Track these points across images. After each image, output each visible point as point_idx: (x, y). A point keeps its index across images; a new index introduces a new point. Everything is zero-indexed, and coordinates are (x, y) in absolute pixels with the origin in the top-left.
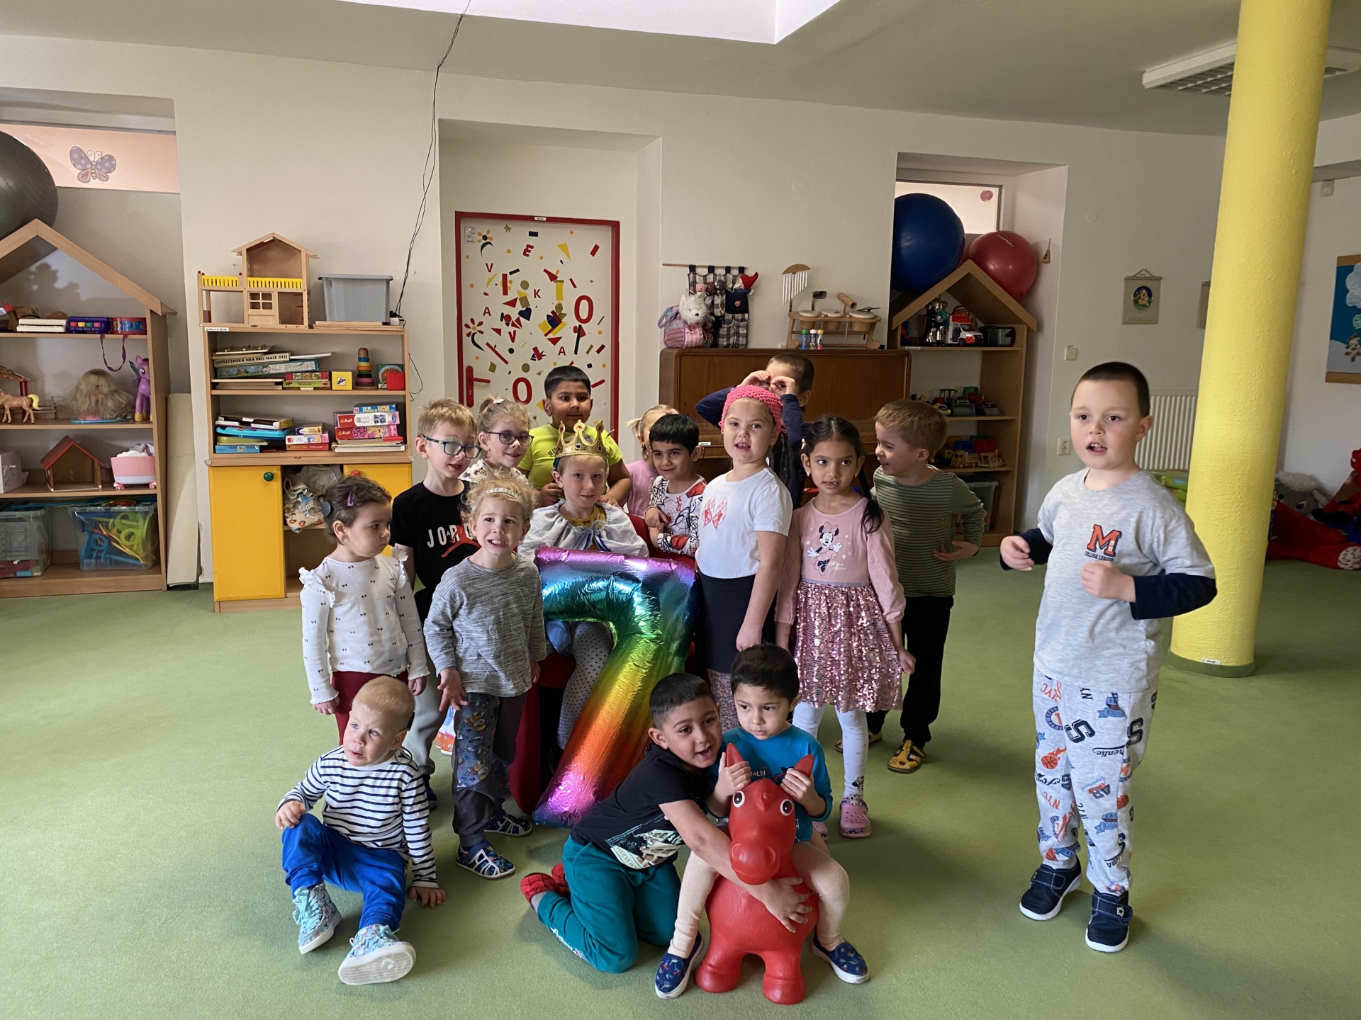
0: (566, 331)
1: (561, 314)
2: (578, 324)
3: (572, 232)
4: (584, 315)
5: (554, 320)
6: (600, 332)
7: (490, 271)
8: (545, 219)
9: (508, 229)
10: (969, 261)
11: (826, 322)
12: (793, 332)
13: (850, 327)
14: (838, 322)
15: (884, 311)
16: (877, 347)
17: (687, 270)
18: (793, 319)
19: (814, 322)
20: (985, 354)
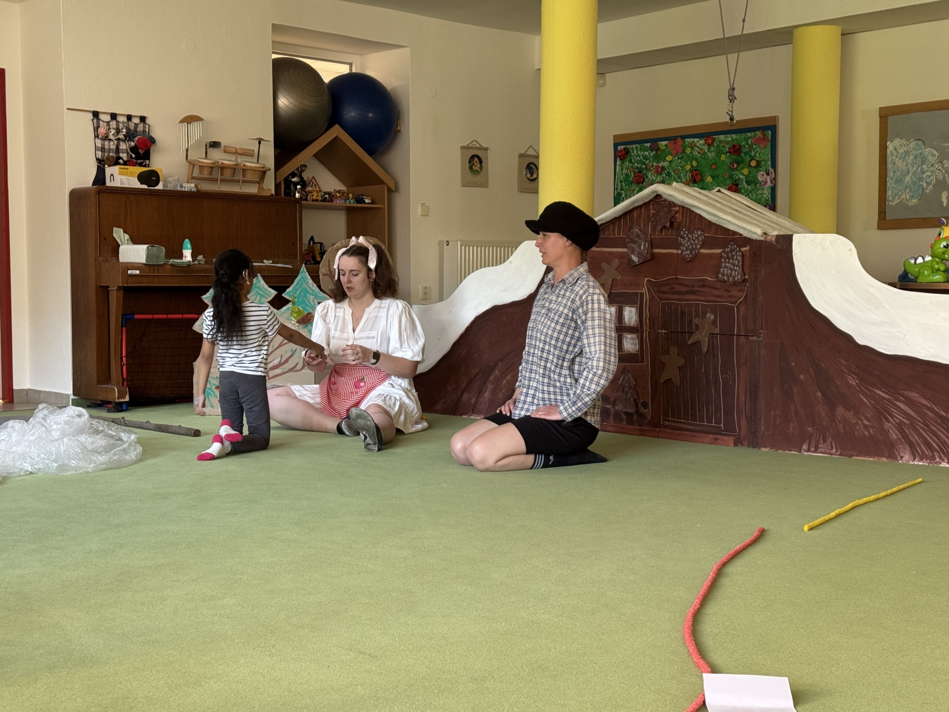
10: (337, 125)
11: (223, 168)
12: (193, 178)
13: (244, 176)
14: (234, 169)
15: (270, 163)
16: (268, 195)
17: (91, 116)
18: (192, 164)
19: (212, 168)
20: (349, 210)
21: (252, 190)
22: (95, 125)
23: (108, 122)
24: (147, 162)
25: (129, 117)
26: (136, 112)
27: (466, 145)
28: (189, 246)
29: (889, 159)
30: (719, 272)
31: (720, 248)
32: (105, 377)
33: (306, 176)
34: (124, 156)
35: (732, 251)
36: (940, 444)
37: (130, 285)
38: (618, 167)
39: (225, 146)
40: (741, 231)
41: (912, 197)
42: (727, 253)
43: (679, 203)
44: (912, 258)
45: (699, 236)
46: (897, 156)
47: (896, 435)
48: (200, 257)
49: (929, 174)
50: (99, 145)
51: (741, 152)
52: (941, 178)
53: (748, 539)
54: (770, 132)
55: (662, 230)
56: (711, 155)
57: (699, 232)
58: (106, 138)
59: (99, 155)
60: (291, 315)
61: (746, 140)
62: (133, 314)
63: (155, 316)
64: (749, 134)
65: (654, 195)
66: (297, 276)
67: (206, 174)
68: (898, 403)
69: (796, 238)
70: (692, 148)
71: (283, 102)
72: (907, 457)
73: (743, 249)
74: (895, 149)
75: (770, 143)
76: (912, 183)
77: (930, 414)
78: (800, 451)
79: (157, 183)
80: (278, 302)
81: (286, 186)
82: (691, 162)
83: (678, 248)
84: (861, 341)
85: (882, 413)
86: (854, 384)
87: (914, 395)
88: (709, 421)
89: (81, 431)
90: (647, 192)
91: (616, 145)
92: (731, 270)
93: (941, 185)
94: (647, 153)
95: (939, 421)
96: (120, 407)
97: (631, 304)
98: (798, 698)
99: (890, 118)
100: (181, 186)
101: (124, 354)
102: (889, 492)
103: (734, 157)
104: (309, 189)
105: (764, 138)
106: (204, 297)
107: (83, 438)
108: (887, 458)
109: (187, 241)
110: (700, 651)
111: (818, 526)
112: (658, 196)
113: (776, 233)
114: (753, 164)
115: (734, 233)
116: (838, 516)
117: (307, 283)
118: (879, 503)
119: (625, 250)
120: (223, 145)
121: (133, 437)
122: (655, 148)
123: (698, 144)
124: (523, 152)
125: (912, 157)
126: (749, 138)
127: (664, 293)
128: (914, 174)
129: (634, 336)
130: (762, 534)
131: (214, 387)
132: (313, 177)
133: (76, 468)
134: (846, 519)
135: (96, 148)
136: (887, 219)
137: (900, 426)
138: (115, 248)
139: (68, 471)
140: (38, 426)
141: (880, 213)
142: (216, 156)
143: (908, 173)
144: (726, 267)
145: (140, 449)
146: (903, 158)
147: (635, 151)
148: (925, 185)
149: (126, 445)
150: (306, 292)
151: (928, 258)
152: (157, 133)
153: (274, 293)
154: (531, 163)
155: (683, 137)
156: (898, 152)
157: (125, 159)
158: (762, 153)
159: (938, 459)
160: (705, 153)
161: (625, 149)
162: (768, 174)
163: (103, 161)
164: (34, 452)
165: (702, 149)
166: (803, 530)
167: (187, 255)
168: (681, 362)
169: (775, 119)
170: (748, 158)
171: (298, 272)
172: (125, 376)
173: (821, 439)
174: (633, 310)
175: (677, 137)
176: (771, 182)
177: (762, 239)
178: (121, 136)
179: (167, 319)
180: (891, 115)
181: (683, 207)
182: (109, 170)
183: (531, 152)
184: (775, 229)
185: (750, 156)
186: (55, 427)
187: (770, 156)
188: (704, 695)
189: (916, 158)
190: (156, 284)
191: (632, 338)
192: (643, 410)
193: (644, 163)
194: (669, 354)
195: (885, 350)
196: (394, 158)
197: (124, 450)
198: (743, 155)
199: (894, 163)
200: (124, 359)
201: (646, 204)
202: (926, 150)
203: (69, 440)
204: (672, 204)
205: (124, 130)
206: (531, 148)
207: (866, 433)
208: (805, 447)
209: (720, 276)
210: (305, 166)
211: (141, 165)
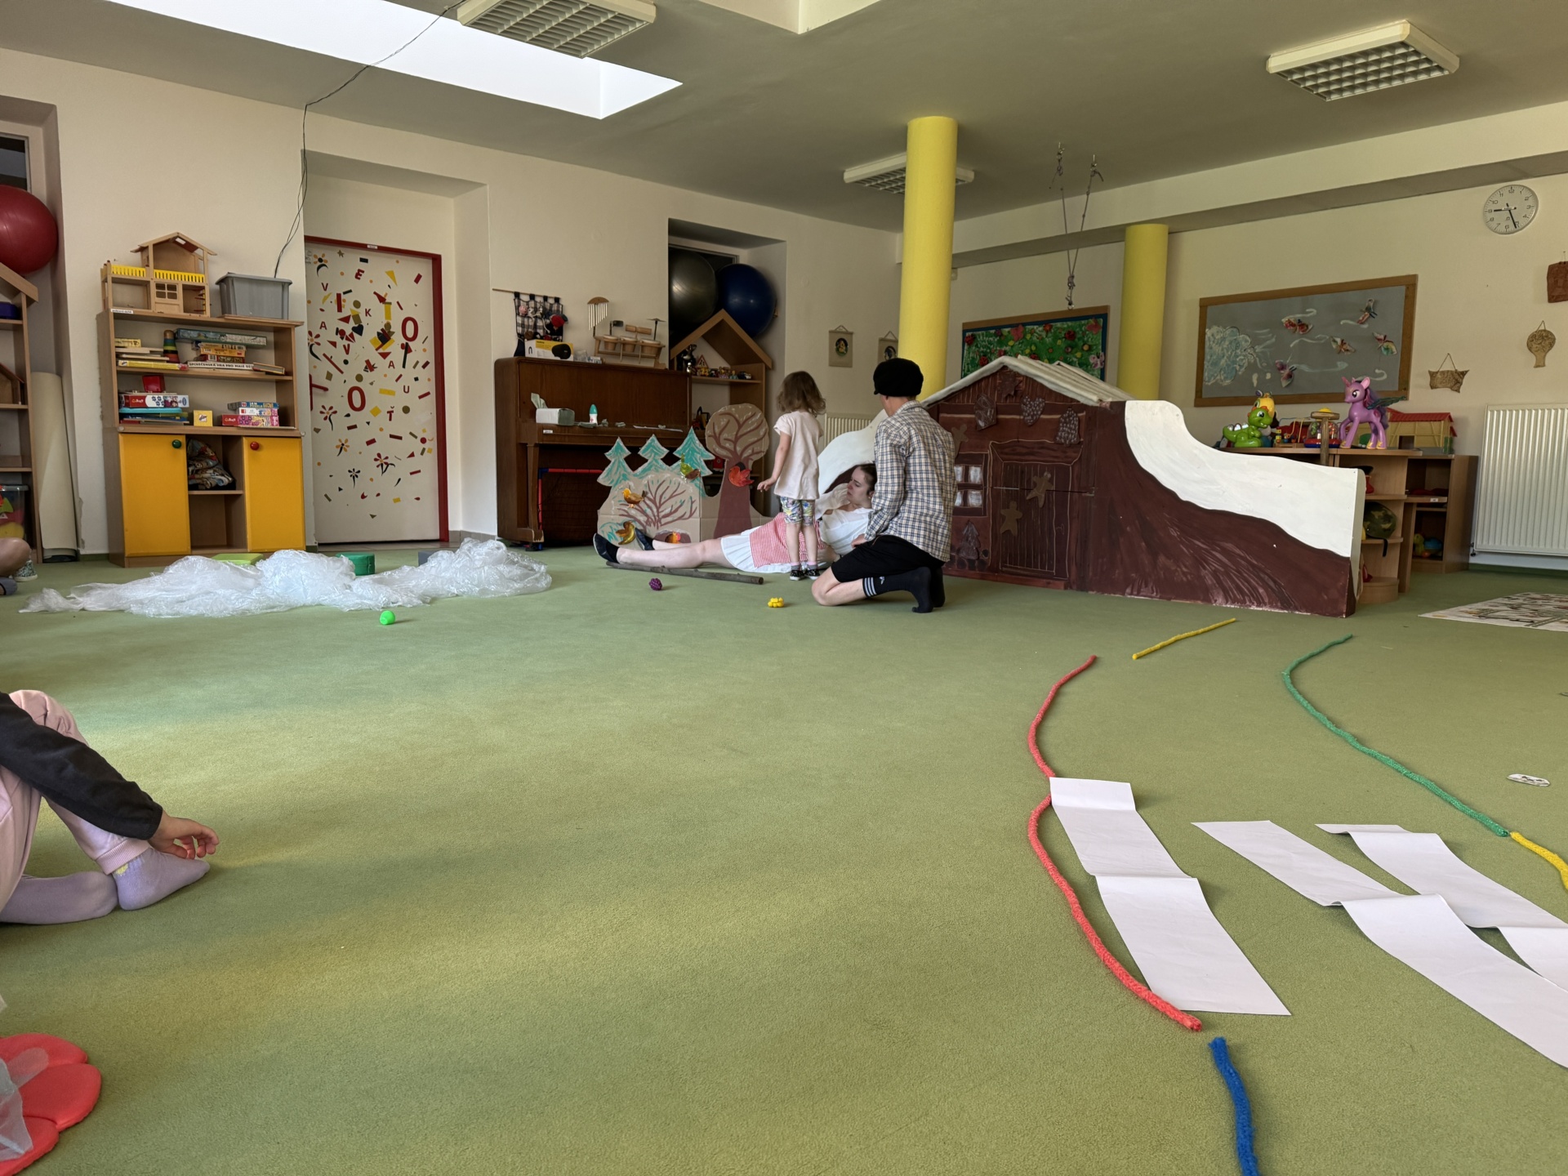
0: (395, 346)
1: (390, 332)
2: (404, 341)
3: (398, 262)
4: (410, 333)
5: (384, 336)
6: (425, 350)
7: (325, 290)
8: (376, 248)
9: (341, 254)
10: (723, 310)
11: (624, 344)
12: (599, 352)
13: (642, 351)
14: (634, 345)
15: (665, 342)
16: (663, 368)
17: (513, 296)
18: (598, 340)
19: (615, 344)
20: (732, 385)
21: (650, 364)
22: (517, 304)
23: (527, 303)
24: (561, 338)
25: (546, 298)
26: (551, 294)
27: (834, 329)
28: (595, 411)
29: (1207, 344)
30: (1056, 435)
31: (1059, 414)
32: (524, 521)
33: (696, 354)
34: (541, 331)
35: (1069, 416)
36: (1250, 589)
37: (545, 443)
38: (965, 352)
39: (627, 326)
40: (1079, 398)
41: (1226, 378)
42: (1065, 419)
43: (1023, 373)
44: (1230, 425)
45: (1040, 403)
46: (1214, 342)
47: (1212, 581)
48: (605, 421)
49: (1242, 357)
50: (520, 322)
51: (1075, 338)
52: (1252, 361)
53: (1083, 665)
54: (1102, 320)
55: (1006, 398)
56: (1048, 340)
57: (1041, 400)
58: (525, 315)
59: (520, 329)
60: (681, 470)
61: (1081, 326)
62: (548, 468)
63: (566, 470)
64: (1083, 322)
65: (1002, 366)
66: (686, 437)
67: (610, 349)
68: (1214, 553)
69: (1130, 405)
70: (1032, 334)
71: (677, 288)
72: (1220, 600)
73: (1080, 415)
74: (1213, 335)
75: (1101, 330)
76: (1227, 365)
77: (1243, 562)
78: (1123, 594)
79: (568, 356)
80: (670, 460)
81: (678, 362)
82: (1031, 346)
83: (1020, 413)
84: (1183, 497)
85: (1200, 561)
86: (1176, 535)
87: (1229, 546)
88: (1043, 567)
89: (499, 562)
90: (995, 363)
91: (964, 332)
92: (1069, 433)
93: (1252, 368)
94: (991, 339)
95: (1251, 569)
96: (536, 547)
97: (976, 464)
98: (1140, 802)
99: (1209, 308)
100: (589, 359)
101: (540, 502)
102: (1207, 628)
103: (1069, 342)
104: (698, 366)
105: (1097, 325)
106: (607, 454)
107: (501, 568)
108: (1202, 601)
109: (593, 406)
110: (1044, 758)
111: (1145, 655)
112: (1004, 367)
113: (1110, 400)
114: (1086, 348)
115: (1072, 400)
116: (1163, 647)
117: (694, 443)
118: (1198, 638)
119: (973, 416)
120: (625, 323)
121: (543, 568)
122: (999, 334)
123: (1037, 331)
124: (883, 336)
125: (1227, 343)
126: (1083, 325)
127: (1006, 454)
128: (1229, 358)
129: (978, 492)
130: (1094, 662)
131: (614, 532)
132: (702, 356)
133: (495, 592)
134: (1170, 650)
135: (517, 324)
136: (1204, 396)
137: (1215, 573)
138: (533, 411)
139: (488, 594)
140: (463, 555)
141: (1197, 392)
142: (620, 333)
143: (1223, 357)
144: (1063, 431)
145: (549, 579)
146: (1220, 343)
147: (981, 337)
148: (1238, 368)
149: (538, 575)
150: (693, 450)
151: (1245, 426)
152: (569, 312)
153: (666, 451)
154: (889, 347)
155: (1024, 325)
156: (1215, 338)
157: (542, 334)
158: (1094, 338)
159: (1248, 603)
160: (1042, 339)
161: (972, 335)
162: (1098, 357)
163: (523, 335)
164: (459, 578)
165: (1040, 335)
166: (1131, 658)
167: (594, 418)
168: (1020, 515)
169: (1106, 308)
170: (1081, 343)
171: (685, 435)
172: (540, 521)
173: (1143, 584)
174: (979, 469)
175: (1019, 325)
176: (1101, 364)
177: (1098, 405)
178: (538, 314)
179: (576, 473)
180: (1211, 305)
181: (1027, 377)
182: (528, 344)
183: (890, 337)
184: (1109, 397)
185: (1083, 341)
186: (478, 557)
187: (1101, 341)
188: (1050, 797)
189: (1231, 343)
190: (567, 442)
191: (976, 494)
192: (983, 557)
193: (989, 348)
194: (1008, 508)
195: (1204, 505)
196: (771, 340)
197: (536, 579)
198: (1076, 340)
199: (1211, 348)
200: (540, 506)
201: (993, 375)
202: (1241, 336)
203: (489, 568)
204: (1016, 375)
205: (541, 309)
206: (890, 334)
207: (1184, 579)
208: (1128, 590)
209: (1058, 438)
210: (695, 346)
211: (555, 340)
